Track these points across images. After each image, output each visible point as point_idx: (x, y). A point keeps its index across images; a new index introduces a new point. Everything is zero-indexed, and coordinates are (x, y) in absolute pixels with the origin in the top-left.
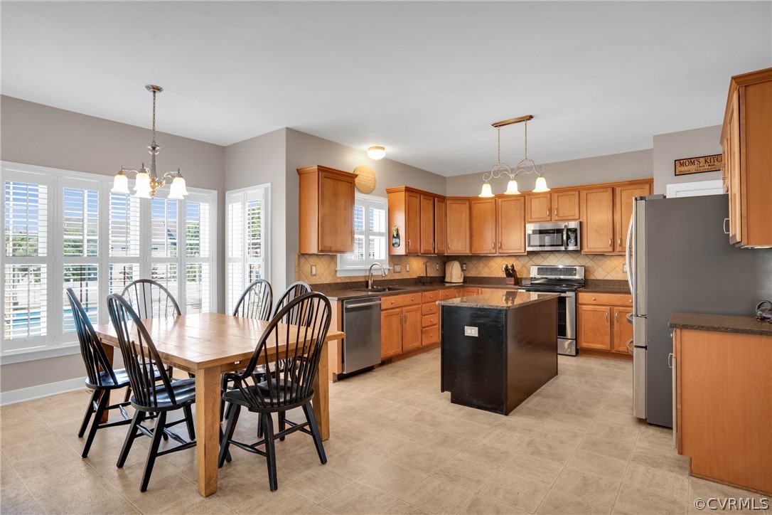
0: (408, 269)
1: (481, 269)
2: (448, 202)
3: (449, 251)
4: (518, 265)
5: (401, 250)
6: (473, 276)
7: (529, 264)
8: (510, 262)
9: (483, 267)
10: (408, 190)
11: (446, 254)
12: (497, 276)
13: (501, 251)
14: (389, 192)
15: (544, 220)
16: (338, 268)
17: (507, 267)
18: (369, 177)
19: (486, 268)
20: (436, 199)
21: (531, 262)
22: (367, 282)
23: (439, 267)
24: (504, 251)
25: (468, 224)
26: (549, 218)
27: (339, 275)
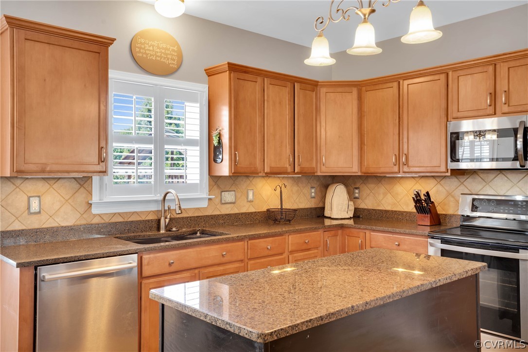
0: (251, 197)
1: (381, 197)
2: (323, 90)
3: (324, 169)
4: (438, 193)
5: (224, 168)
6: (370, 207)
7: (458, 193)
8: (423, 187)
9: (385, 194)
10: (233, 68)
11: (319, 174)
12: (406, 210)
13: (406, 169)
14: (211, 73)
15: (481, 113)
16: (95, 199)
17: (418, 195)
18: (166, 49)
19: (389, 196)
20: (296, 84)
21: (462, 187)
22: (159, 221)
23: (315, 193)
24: (412, 169)
25: (355, 126)
26: (490, 110)
27: (95, 210)
